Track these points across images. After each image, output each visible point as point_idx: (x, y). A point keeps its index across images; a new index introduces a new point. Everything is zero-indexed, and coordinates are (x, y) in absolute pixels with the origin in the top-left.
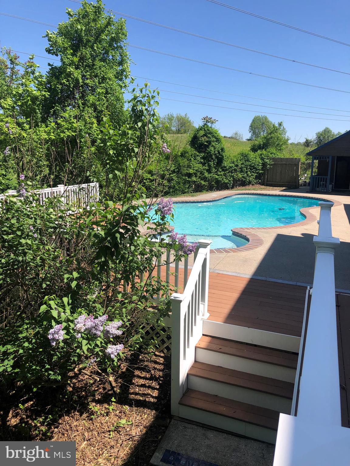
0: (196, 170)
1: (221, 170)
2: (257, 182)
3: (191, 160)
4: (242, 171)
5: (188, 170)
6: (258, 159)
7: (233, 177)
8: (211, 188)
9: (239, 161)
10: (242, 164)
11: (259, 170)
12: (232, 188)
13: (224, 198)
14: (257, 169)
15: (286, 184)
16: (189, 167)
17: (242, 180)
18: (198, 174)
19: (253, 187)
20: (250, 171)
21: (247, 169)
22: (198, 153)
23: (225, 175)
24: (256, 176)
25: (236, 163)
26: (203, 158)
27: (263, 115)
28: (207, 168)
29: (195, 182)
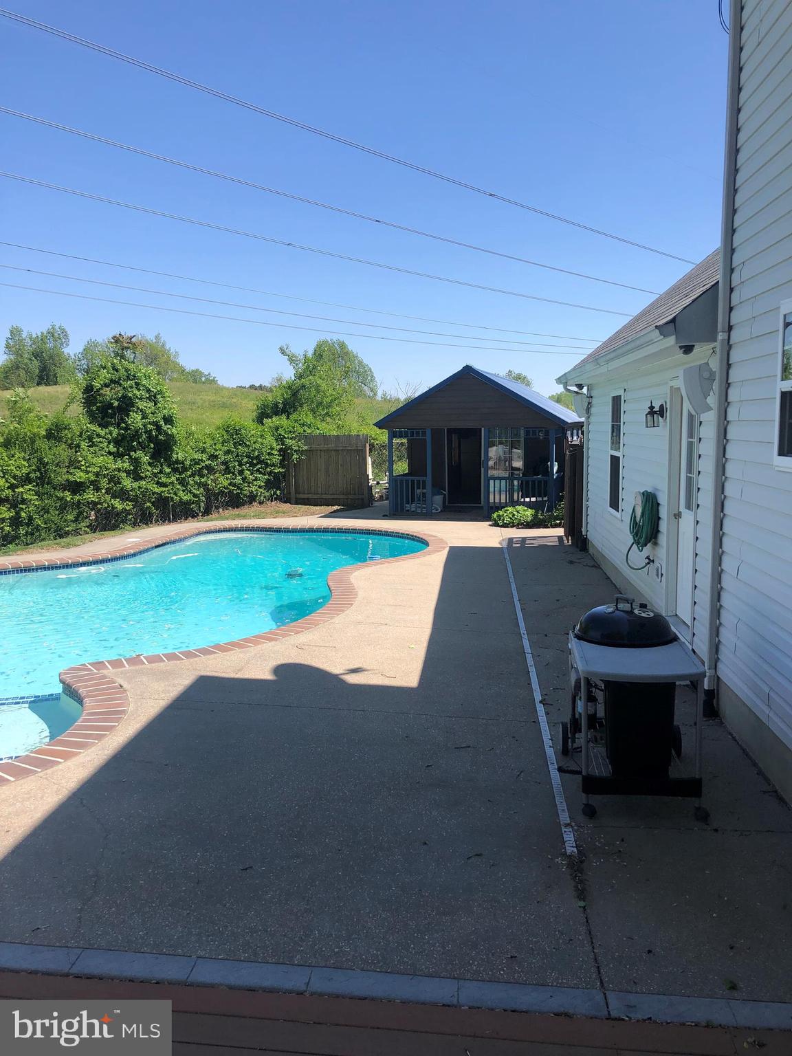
0: (97, 474)
1: (168, 470)
2: (271, 496)
3: (78, 446)
4: (227, 470)
5: (71, 474)
6: (270, 440)
7: (205, 485)
8: (144, 519)
9: (218, 446)
10: (228, 452)
11: (274, 465)
12: (207, 512)
13: (156, 547)
14: (267, 465)
15: (342, 497)
16: (74, 464)
17: (230, 492)
18: (104, 483)
19: (262, 509)
20: (249, 470)
21: (240, 465)
22: (99, 430)
23: (182, 482)
24: (268, 482)
25: (210, 450)
26: (117, 442)
27: (335, 338)
28: (127, 465)
29: (95, 504)
